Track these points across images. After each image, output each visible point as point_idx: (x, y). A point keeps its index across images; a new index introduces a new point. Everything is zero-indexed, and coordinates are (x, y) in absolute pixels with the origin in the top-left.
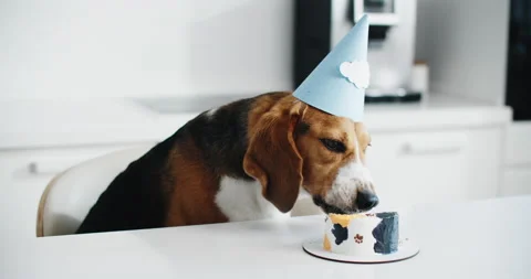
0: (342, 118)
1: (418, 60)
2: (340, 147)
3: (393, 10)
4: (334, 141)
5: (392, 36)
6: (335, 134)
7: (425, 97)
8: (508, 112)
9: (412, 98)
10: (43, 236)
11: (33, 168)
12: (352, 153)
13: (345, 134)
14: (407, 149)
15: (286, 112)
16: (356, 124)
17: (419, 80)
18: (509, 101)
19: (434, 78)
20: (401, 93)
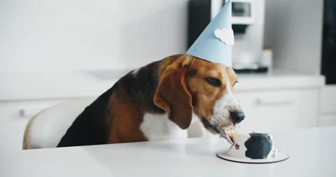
0: (217, 64)
1: (266, 46)
2: (217, 82)
3: (250, 15)
4: (213, 79)
5: (249, 31)
6: (214, 74)
7: (270, 70)
8: (322, 79)
9: (262, 70)
10: (26, 149)
11: (22, 113)
12: (225, 88)
13: (220, 74)
14: (258, 102)
15: (180, 65)
16: (227, 68)
17: (267, 59)
18: (323, 72)
19: (276, 58)
20: (255, 67)
